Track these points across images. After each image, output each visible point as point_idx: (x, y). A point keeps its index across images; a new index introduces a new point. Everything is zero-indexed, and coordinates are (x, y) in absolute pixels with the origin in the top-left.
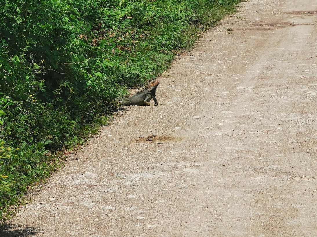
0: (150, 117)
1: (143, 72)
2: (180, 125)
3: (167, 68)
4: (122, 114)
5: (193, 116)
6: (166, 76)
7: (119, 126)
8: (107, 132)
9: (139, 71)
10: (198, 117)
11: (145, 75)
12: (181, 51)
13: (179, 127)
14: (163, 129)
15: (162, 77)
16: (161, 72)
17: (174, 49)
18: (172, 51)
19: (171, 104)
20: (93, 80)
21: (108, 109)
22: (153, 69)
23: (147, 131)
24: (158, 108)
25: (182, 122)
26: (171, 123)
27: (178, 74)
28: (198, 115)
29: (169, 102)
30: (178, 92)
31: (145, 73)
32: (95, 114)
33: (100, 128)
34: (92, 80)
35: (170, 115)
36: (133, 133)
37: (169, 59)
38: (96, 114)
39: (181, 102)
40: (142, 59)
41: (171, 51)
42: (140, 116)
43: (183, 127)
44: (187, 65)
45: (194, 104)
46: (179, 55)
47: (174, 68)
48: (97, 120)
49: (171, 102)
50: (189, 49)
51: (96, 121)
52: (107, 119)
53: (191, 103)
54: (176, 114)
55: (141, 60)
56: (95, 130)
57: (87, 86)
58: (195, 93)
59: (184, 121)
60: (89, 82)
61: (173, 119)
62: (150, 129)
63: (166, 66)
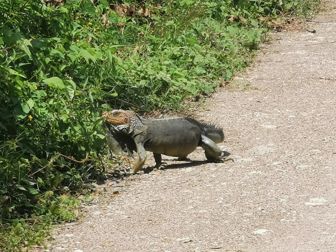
0: (191, 201)
1: (180, 76)
2: (268, 223)
3: (246, 64)
4: (116, 189)
5: (307, 199)
6: (241, 87)
7: (106, 225)
8: (72, 241)
9: (168, 71)
10: (320, 201)
11: (186, 84)
12: (285, 19)
13: (265, 231)
14: (223, 234)
15: (230, 89)
16: (229, 74)
17: (267, 12)
18: (262, 19)
19: (248, 164)
20: (39, 97)
21: (78, 176)
22: (208, 67)
23: (179, 239)
24: (213, 176)
25: (276, 214)
26: (247, 217)
27: (273, 81)
28: (320, 195)
29: (244, 159)
30: (269, 131)
31: (186, 77)
32: (43, 190)
33: (54, 230)
34: (36, 98)
35: (244, 195)
36: (141, 244)
37: (251, 40)
38: (45, 190)
39: (275, 160)
40: (179, 40)
41: (259, 20)
42: (163, 197)
43: (277, 229)
44: (297, 56)
45: (312, 164)
46: (279, 29)
47: (263, 64)
48: (48, 206)
49: (250, 159)
50: (305, 15)
51: (43, 211)
52: (76, 205)
53: (303, 162)
54: (260, 191)
55: (175, 42)
56: (39, 236)
57: (24, 114)
58: (316, 135)
59: (282, 211)
60: (28, 102)
61: (252, 205)
62: (188, 233)
63: (242, 59)
